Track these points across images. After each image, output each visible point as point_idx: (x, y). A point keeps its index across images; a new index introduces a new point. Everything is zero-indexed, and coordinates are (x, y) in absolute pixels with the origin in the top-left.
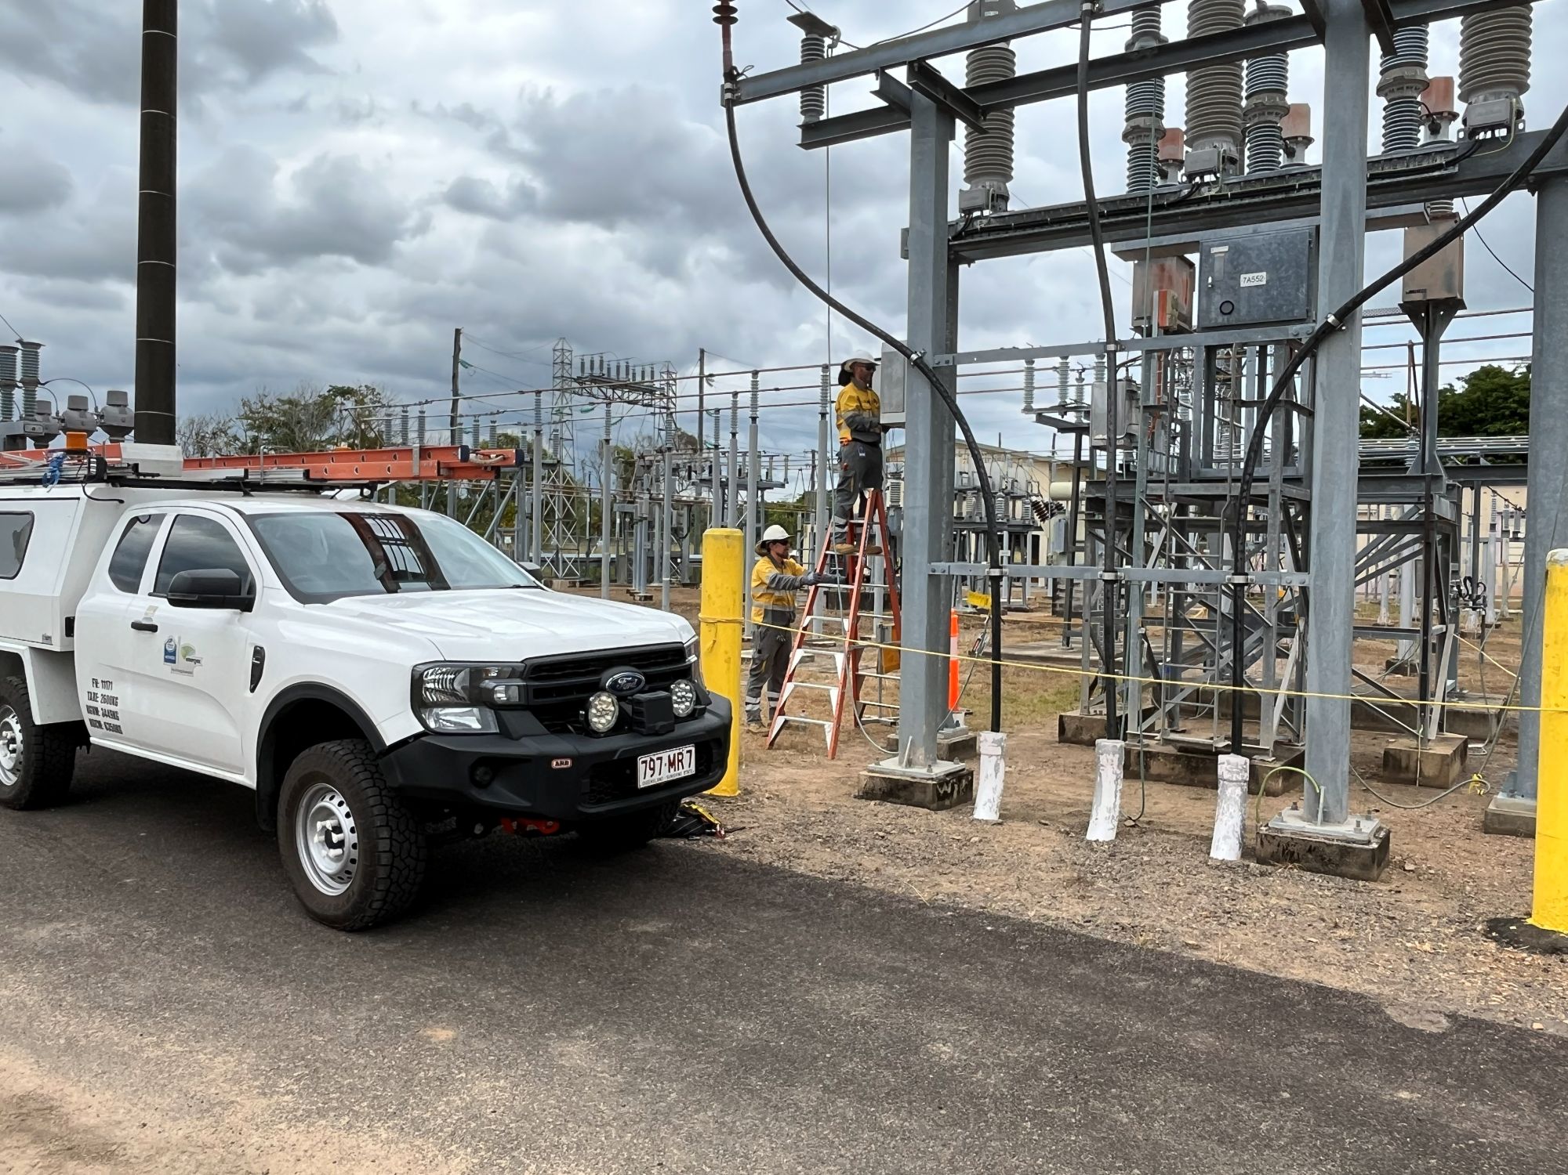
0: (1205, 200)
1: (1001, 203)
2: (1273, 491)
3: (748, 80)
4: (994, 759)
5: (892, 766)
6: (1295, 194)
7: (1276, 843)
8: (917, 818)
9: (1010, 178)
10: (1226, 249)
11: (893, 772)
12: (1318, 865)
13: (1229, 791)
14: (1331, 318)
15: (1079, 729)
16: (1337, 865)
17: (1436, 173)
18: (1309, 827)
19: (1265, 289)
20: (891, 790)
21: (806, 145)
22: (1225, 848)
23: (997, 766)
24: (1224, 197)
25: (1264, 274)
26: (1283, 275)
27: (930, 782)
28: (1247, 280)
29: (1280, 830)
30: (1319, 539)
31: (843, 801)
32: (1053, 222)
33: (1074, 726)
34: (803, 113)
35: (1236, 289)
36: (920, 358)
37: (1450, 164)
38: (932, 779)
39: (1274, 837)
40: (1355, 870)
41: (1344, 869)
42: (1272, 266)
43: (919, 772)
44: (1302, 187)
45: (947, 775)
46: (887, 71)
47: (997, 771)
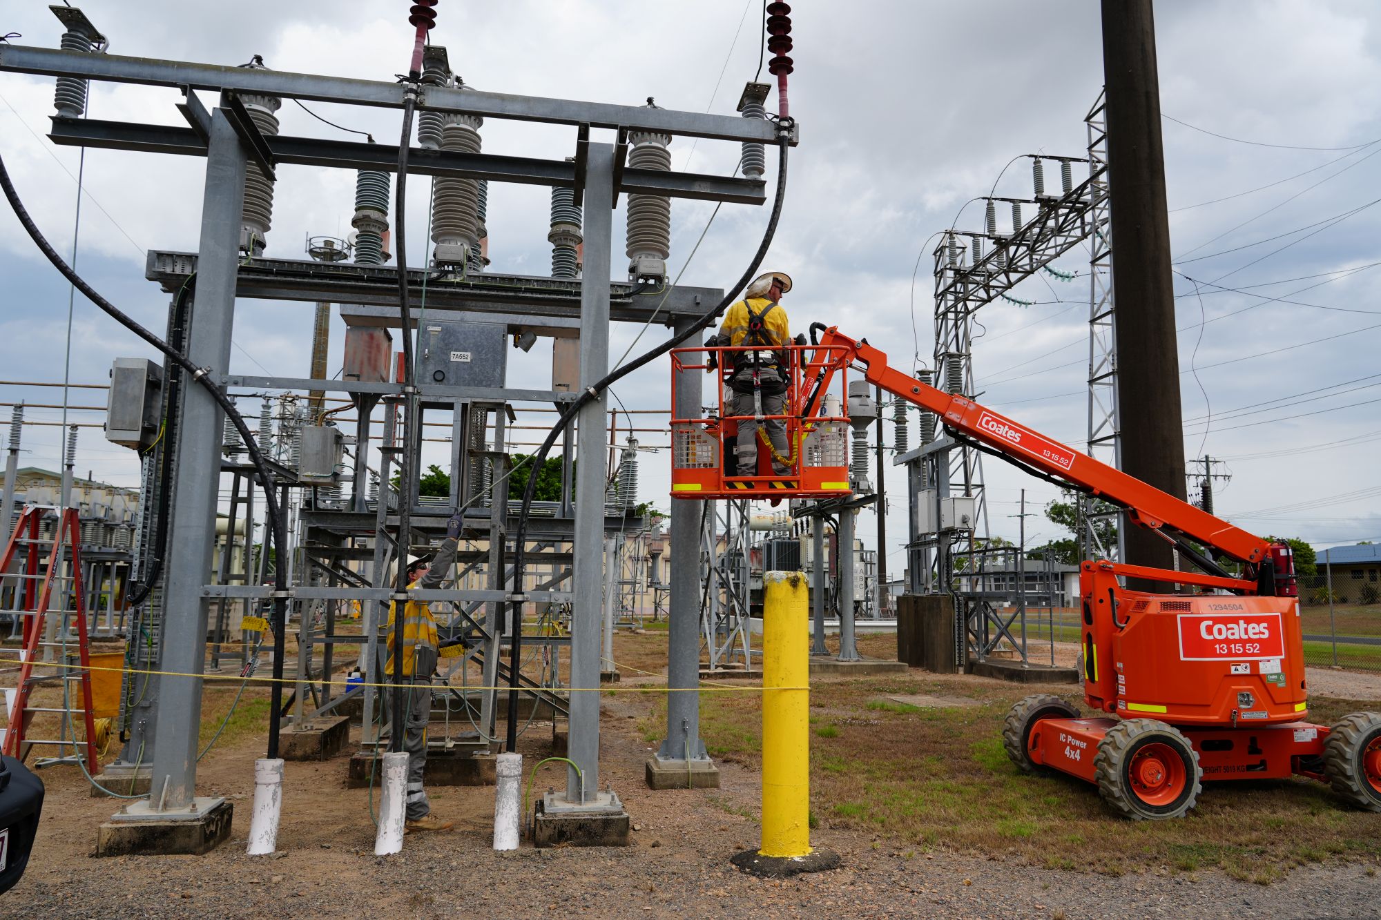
0: (451, 284)
1: (258, 249)
2: (494, 527)
3: (9, 47)
4: (272, 787)
5: (140, 811)
6: (521, 295)
7: (552, 826)
8: (185, 866)
9: (268, 229)
10: (439, 329)
11: (147, 819)
12: (585, 839)
13: (508, 785)
14: (592, 390)
15: (293, 746)
16: (601, 837)
17: (618, 300)
18: (576, 808)
19: (469, 366)
20: (145, 839)
21: (57, 138)
22: (507, 838)
23: (275, 793)
24: (467, 286)
25: (469, 354)
26: (483, 357)
27: (195, 823)
28: (455, 357)
29: (555, 814)
30: (580, 564)
31: (77, 863)
32: (315, 276)
33: (287, 744)
34: (56, 105)
35: (447, 362)
36: (205, 374)
37: (628, 296)
38: (198, 820)
39: (551, 821)
40: (615, 838)
41: (606, 838)
42: (476, 349)
43: (180, 813)
44: (527, 290)
45: (211, 813)
46: (195, 91)
47: (274, 800)
